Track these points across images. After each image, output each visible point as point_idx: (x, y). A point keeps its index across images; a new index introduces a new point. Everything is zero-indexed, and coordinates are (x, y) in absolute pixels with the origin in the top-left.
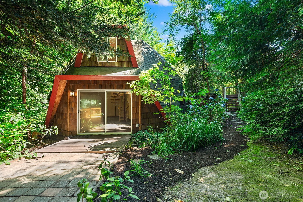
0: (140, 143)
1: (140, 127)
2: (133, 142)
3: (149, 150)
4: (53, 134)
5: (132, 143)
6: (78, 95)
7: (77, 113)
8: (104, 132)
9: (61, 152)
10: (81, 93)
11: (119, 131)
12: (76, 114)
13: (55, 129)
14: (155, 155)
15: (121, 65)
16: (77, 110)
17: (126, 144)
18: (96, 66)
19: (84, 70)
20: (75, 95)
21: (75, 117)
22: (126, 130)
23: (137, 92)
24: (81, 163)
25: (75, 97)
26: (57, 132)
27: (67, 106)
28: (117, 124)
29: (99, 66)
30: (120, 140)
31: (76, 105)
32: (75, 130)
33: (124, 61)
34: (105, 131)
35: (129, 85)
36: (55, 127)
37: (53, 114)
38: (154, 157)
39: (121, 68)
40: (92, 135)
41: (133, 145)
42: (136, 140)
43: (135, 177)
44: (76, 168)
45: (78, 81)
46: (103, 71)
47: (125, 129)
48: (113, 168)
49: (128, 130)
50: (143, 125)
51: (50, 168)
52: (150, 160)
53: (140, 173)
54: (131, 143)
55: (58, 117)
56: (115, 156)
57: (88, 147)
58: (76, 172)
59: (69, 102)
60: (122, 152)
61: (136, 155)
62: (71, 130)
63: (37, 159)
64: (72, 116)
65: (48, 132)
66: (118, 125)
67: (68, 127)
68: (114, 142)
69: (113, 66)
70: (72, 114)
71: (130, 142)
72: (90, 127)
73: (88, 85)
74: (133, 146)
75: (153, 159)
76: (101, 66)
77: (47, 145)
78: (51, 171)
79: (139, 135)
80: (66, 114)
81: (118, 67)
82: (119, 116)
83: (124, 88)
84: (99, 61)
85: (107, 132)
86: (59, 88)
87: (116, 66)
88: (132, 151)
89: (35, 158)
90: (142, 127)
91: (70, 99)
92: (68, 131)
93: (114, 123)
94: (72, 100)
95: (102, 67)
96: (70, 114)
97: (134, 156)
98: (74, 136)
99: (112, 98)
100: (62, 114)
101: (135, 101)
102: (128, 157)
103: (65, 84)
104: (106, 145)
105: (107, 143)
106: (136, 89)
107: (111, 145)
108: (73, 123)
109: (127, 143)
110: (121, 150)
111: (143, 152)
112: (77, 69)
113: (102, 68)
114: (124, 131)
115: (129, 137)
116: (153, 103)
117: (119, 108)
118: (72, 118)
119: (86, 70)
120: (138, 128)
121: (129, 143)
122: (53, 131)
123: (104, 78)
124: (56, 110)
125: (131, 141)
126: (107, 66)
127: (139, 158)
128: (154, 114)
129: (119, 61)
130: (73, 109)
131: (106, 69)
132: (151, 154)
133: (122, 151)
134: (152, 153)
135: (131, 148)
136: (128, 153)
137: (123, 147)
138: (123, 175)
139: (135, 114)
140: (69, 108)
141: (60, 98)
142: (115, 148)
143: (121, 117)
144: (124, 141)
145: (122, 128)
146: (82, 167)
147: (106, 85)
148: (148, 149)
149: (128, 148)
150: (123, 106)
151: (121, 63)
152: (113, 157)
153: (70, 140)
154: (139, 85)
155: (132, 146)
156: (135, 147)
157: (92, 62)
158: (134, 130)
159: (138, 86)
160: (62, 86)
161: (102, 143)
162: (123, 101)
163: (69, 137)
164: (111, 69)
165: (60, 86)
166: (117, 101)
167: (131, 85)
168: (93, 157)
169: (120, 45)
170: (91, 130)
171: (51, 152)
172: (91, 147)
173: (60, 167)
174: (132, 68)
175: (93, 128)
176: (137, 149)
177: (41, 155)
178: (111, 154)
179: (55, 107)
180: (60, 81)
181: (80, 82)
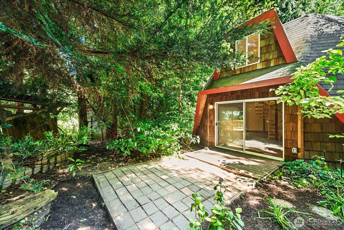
0: (298, 179)
1: (299, 154)
2: (283, 173)
3: (313, 197)
4: (196, 142)
5: (281, 174)
6: (216, 107)
7: (216, 126)
8: (242, 149)
9: (200, 160)
10: (219, 105)
11: (264, 153)
12: (214, 127)
13: (197, 139)
14: (325, 209)
15: (265, 65)
16: (216, 123)
17: (271, 173)
18: (234, 74)
19: (222, 81)
20: (213, 108)
21: (214, 130)
22: (276, 153)
23: (291, 101)
24: (212, 176)
25: (213, 109)
26: (199, 141)
27: (207, 119)
28: (263, 142)
29: (237, 73)
30: (262, 164)
31: (215, 118)
32: (213, 142)
33: (271, 57)
34: (244, 149)
35: (274, 92)
36: (198, 137)
37: (198, 125)
38: (321, 211)
39: (267, 69)
40: (230, 150)
41: (282, 177)
42: (291, 172)
43: (272, 223)
44: (208, 180)
45: (216, 94)
46: (241, 79)
47: (274, 151)
48: (244, 196)
49: (279, 153)
50: (307, 152)
51: (190, 170)
52: (310, 213)
53: (283, 223)
54: (279, 173)
55: (201, 128)
56: (251, 183)
57: (222, 163)
58: (207, 183)
59: (208, 115)
60: (262, 182)
61: (284, 194)
62: (211, 141)
63: (184, 160)
64: (211, 128)
65: (192, 140)
66: (264, 144)
67: (208, 138)
68: (252, 166)
69: (254, 70)
70: (211, 126)
71: (278, 171)
72: (230, 141)
73: (225, 96)
74: (283, 179)
75: (318, 215)
76: (239, 73)
77: (193, 151)
78: (190, 174)
79: (298, 165)
80: (207, 126)
81: (262, 69)
82: (267, 132)
83: (270, 96)
84: (237, 68)
85: (247, 150)
86: (201, 102)
87: (259, 68)
88: (278, 185)
89: (184, 159)
90: (304, 155)
91: (210, 112)
92: (208, 141)
93: (260, 140)
94: (211, 113)
95: (241, 73)
96: (209, 126)
97: (279, 193)
98: (212, 147)
99: (257, 109)
100: (204, 126)
101: (291, 113)
102: (269, 191)
103: (206, 98)
104: (241, 166)
105: (243, 164)
106: (286, 97)
107: (247, 168)
108: (212, 135)
109: (273, 171)
110: (260, 178)
111: (299, 194)
112: (215, 82)
113: (240, 76)
114: (271, 155)
115: (279, 165)
116: (328, 116)
117: (268, 122)
118: (211, 130)
119: (224, 81)
120: (297, 154)
121: (275, 173)
122: (196, 140)
123: (241, 86)
124: (200, 122)
125: (281, 172)
126: (247, 71)
127: (288, 200)
128: (331, 136)
129: (263, 60)
130: (212, 122)
131: (245, 76)
132: (317, 204)
133: (261, 180)
134: (317, 202)
135: (279, 181)
136: (271, 186)
137: (264, 175)
138: (255, 212)
139: (290, 133)
140: (208, 120)
141: (203, 111)
142: (252, 174)
143: (271, 133)
144: (269, 168)
145: (270, 149)
146: (212, 180)
147: (245, 94)
148: (311, 193)
149: (273, 179)
150: (274, 119)
151: (266, 63)
152: (248, 183)
153: (209, 151)
154: (293, 90)
155: (280, 179)
156: (285, 181)
157: (230, 72)
158: (289, 155)
159: (291, 92)
160: (203, 100)
161: (237, 161)
162: (274, 112)
163: (208, 148)
164: (252, 74)
165: (202, 101)
166: (266, 112)
167: (277, 92)
168: (225, 174)
169: (264, 39)
170: (230, 145)
171: (193, 158)
172: (225, 163)
173: (196, 173)
174: (286, 64)
175: (233, 142)
176: (289, 186)
177: (187, 158)
178: (246, 178)
179: (199, 119)
180: (202, 96)
181: (218, 94)
